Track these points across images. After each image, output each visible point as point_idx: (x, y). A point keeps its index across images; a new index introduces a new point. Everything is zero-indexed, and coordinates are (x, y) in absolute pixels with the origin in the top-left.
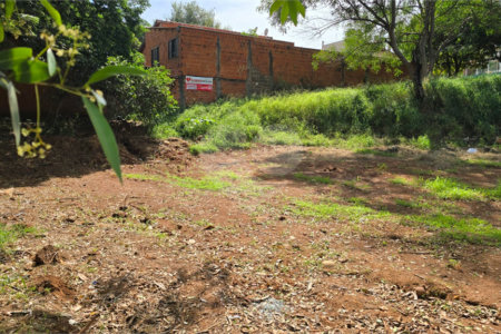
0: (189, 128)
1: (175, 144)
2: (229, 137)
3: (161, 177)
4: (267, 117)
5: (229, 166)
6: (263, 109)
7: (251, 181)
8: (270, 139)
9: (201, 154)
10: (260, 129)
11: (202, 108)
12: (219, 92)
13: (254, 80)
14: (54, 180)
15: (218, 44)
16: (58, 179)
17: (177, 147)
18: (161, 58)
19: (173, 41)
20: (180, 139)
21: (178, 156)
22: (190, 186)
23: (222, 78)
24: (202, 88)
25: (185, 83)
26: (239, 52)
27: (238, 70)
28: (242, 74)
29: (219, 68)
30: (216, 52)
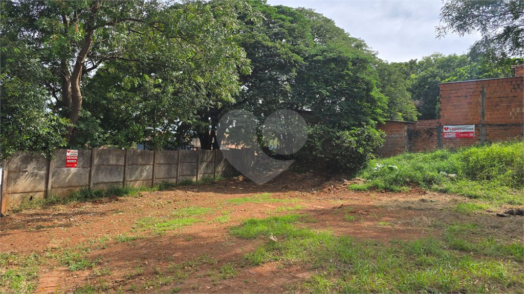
12: (483, 138)
15: (482, 92)
23: (487, 124)
24: (462, 135)
25: (443, 132)
26: (511, 95)
27: (511, 113)
28: (516, 118)
29: (483, 115)
30: (480, 100)
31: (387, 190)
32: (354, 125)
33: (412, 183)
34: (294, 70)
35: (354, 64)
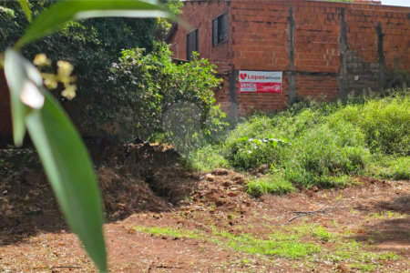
0: (246, 153)
1: (223, 179)
2: (311, 166)
3: (202, 233)
4: (377, 133)
5: (313, 217)
6: (368, 118)
7: (355, 243)
8: (384, 170)
9: (267, 196)
10: (365, 153)
11: (265, 121)
12: (293, 94)
13: (350, 71)
14: (44, 237)
15: (290, 19)
16: (50, 235)
17: (226, 185)
18: (200, 45)
19: (220, 19)
20: (232, 171)
21: (229, 199)
22: (251, 249)
23: (297, 72)
24: (266, 88)
25: (238, 82)
26: (325, 28)
27: (325, 57)
28: (331, 63)
29: (292, 56)
30: (288, 30)
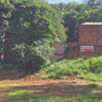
29: (97, 41)
31: (57, 78)
32: (40, 44)
33: (68, 74)
34: (9, 13)
35: (41, 11)
